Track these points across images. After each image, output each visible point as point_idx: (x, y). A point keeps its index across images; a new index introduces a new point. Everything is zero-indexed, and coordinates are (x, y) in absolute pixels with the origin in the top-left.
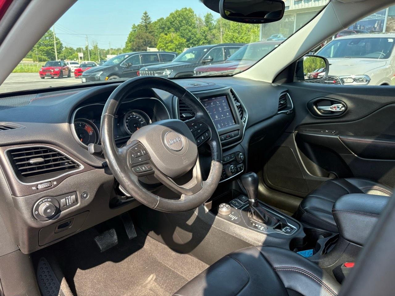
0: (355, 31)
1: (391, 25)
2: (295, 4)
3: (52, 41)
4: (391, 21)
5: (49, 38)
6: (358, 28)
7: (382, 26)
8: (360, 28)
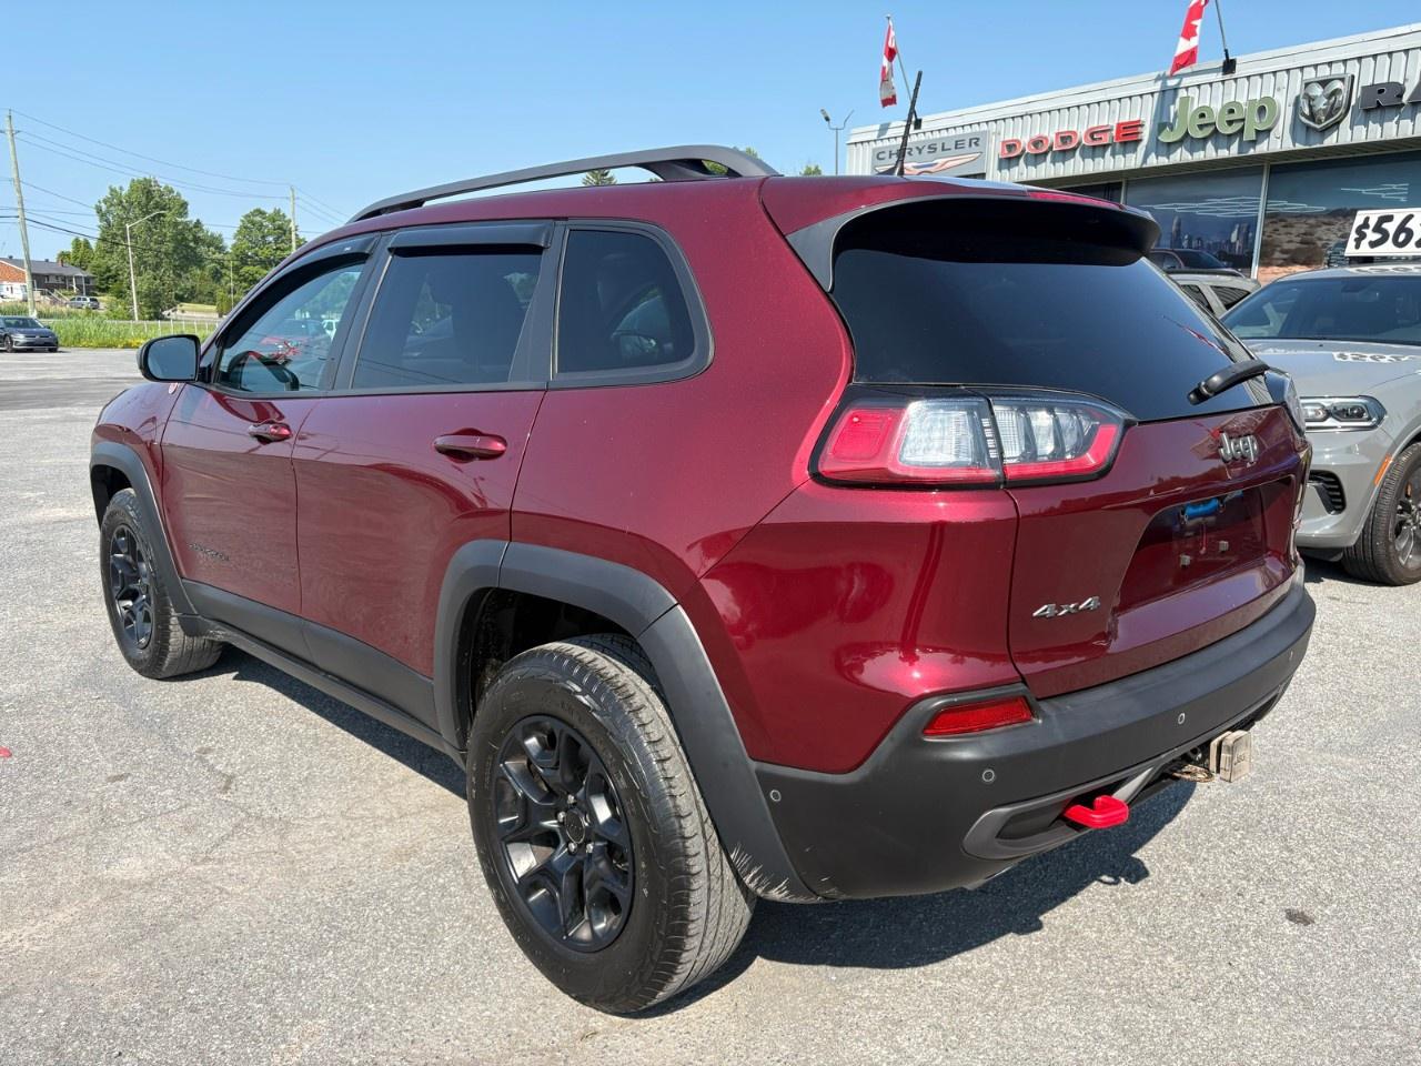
0: (1176, 252)
1: (1275, 236)
2: (1000, 169)
3: (283, 250)
4: (1275, 226)
5: (276, 241)
6: (1185, 244)
7: (1250, 241)
8: (1190, 245)
